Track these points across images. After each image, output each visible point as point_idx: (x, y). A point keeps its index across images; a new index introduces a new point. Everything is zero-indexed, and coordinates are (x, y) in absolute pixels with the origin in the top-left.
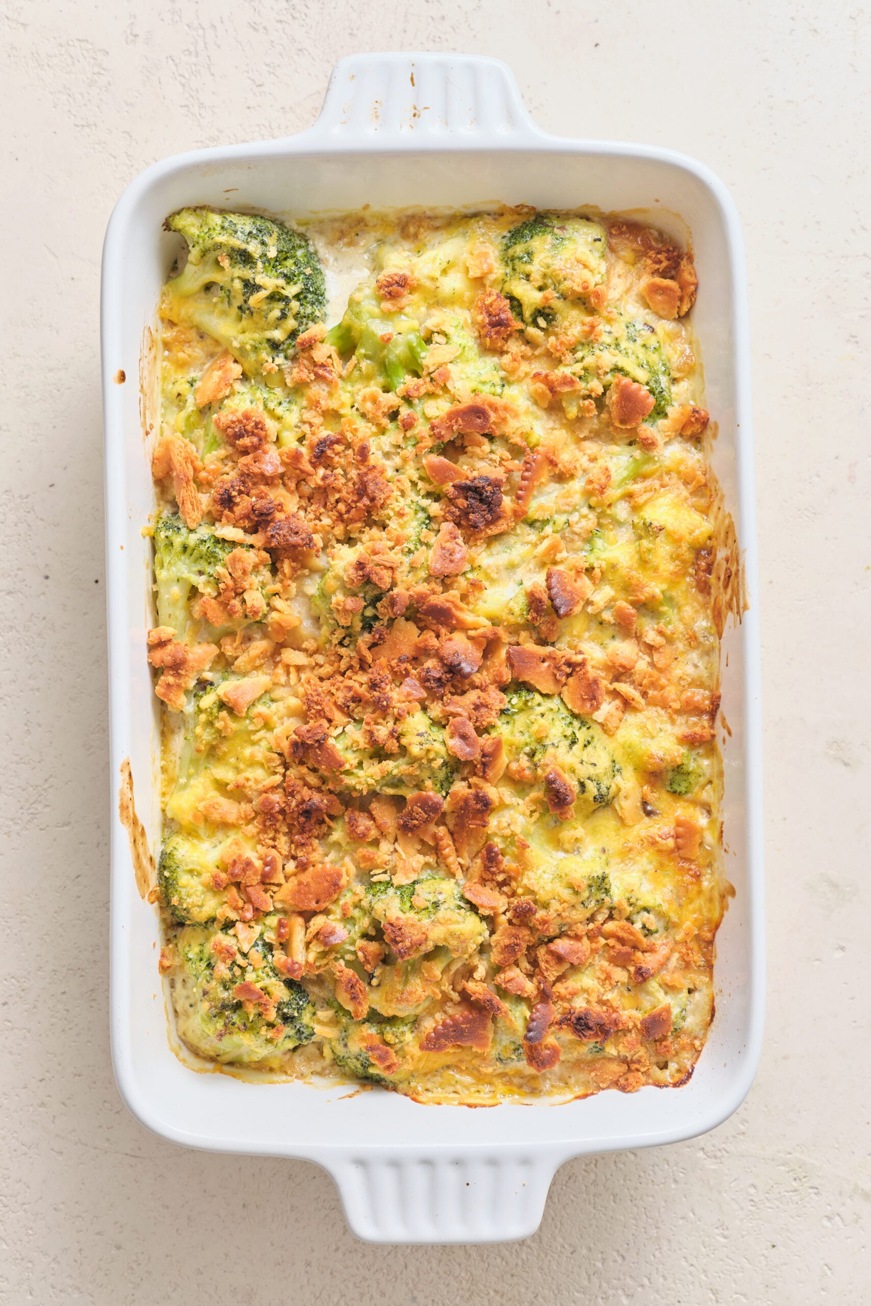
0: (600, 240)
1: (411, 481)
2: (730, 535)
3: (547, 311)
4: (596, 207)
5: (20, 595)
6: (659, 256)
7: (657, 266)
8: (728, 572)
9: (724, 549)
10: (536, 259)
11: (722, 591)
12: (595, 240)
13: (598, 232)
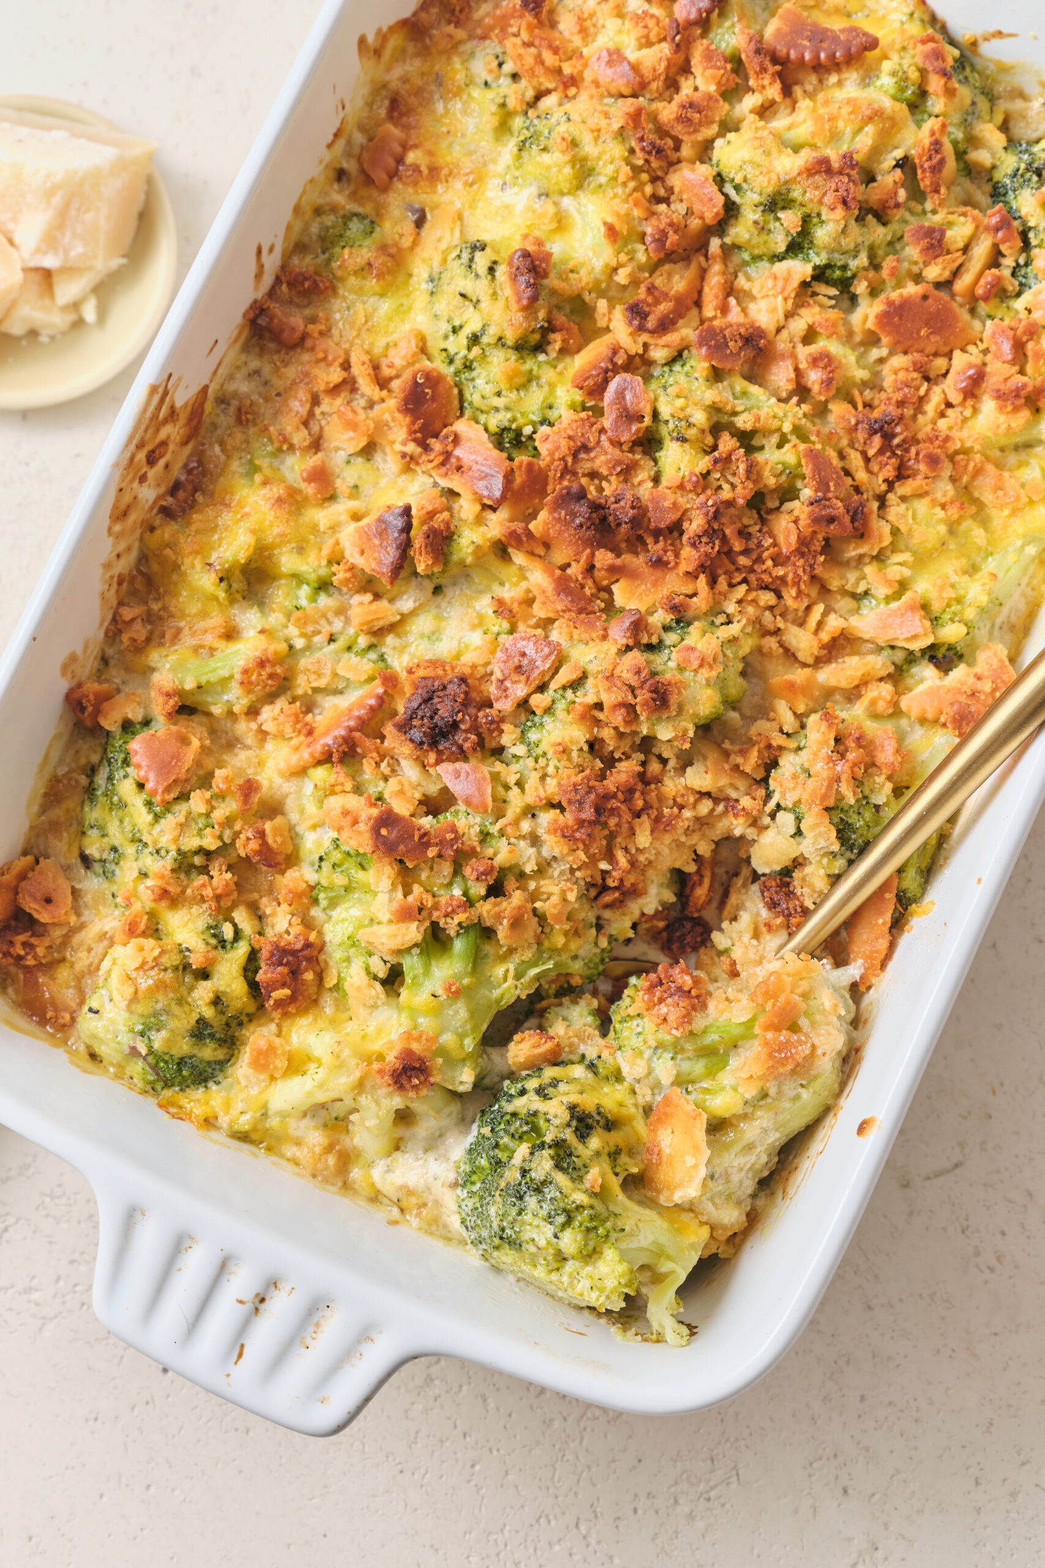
0: (90, 1010)
1: (523, 790)
2: (123, 506)
3: (214, 941)
4: (72, 1062)
6: (22, 953)
7: (34, 941)
8: (151, 460)
9: (140, 496)
10: (193, 1022)
11: (172, 447)
12: (97, 1012)
13: (87, 1024)
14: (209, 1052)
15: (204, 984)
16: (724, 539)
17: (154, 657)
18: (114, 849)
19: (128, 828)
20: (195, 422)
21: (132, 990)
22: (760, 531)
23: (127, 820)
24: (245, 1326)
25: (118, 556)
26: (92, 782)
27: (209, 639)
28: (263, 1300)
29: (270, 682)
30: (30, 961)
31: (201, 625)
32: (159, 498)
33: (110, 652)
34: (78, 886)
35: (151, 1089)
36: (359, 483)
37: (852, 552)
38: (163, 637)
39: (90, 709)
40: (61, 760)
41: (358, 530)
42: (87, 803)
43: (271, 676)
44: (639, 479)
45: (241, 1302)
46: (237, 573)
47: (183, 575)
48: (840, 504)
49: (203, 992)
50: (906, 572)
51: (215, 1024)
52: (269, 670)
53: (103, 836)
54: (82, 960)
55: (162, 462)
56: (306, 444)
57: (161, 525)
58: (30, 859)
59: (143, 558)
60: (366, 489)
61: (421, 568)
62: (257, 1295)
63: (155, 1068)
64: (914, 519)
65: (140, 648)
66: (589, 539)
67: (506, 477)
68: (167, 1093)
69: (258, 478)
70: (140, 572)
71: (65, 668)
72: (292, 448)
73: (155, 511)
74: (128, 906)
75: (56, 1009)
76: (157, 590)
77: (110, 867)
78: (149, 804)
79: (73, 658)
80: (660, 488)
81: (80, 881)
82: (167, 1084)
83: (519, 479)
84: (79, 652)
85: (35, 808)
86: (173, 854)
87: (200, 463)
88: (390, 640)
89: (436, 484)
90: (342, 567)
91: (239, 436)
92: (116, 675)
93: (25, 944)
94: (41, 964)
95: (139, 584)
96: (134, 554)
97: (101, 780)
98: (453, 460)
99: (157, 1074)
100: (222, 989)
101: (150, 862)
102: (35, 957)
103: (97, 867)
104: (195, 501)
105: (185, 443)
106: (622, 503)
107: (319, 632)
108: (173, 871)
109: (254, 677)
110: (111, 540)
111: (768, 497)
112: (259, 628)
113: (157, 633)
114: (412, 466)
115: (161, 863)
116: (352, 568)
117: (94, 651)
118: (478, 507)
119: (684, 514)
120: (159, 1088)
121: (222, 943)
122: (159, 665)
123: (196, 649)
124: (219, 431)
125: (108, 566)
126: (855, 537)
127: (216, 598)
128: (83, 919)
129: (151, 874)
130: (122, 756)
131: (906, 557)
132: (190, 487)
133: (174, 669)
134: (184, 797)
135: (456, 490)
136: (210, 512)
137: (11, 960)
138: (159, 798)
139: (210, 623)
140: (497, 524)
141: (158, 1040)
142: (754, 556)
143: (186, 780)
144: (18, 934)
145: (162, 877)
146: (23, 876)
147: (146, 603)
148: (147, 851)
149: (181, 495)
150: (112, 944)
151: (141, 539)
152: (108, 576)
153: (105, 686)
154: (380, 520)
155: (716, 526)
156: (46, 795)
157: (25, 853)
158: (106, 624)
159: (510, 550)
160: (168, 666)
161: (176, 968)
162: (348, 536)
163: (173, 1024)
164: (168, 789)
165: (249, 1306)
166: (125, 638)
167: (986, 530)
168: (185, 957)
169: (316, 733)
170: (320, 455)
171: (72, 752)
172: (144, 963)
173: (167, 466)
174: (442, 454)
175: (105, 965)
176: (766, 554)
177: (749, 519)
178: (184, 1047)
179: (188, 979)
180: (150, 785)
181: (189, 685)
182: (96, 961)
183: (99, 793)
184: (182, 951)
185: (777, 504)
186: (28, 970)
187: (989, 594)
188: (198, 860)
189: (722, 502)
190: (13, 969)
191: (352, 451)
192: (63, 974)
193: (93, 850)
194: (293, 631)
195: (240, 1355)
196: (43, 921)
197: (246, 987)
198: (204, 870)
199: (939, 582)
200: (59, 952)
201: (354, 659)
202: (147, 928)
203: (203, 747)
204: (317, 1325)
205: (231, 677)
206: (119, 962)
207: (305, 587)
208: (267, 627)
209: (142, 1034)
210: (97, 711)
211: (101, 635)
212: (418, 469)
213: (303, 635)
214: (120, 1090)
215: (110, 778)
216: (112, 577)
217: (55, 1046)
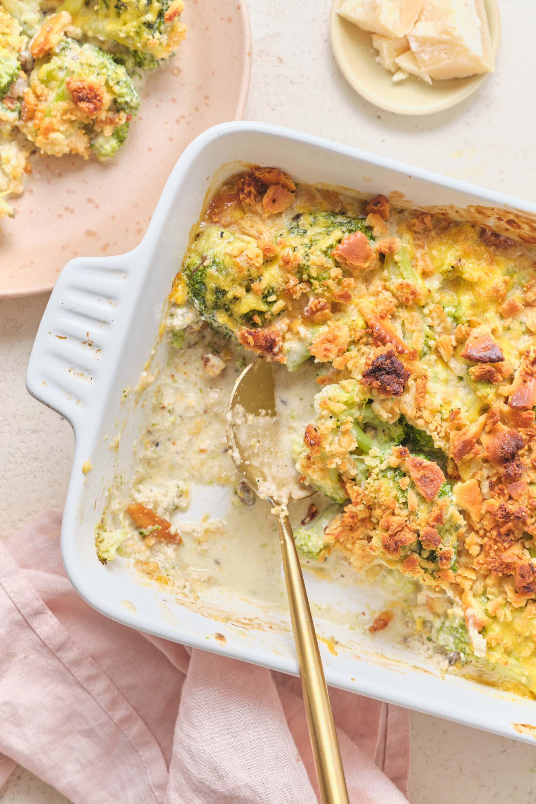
0: (222, 233)
2: (484, 211)
3: (266, 292)
4: (193, 226)
5: (42, 433)
6: (245, 192)
7: (252, 196)
8: (510, 222)
9: (490, 219)
10: (224, 288)
11: (518, 231)
12: (222, 236)
13: (214, 232)
14: (210, 297)
15: (244, 290)
16: (505, 523)
17: (408, 237)
18: (305, 232)
19: (317, 238)
20: (532, 240)
21: (236, 254)
22: (511, 540)
23: (321, 236)
24: (76, 338)
25: (457, 212)
26: (337, 214)
27: (420, 264)
28: (90, 345)
29: (404, 299)
30: (242, 196)
31: (427, 258)
32: (490, 228)
33: (406, 213)
34: (283, 215)
35: (185, 268)
36: (511, 330)
37: (508, 588)
38: (418, 240)
39: (376, 208)
40: (347, 196)
41: (487, 334)
42: (327, 214)
43: (407, 299)
44: (531, 475)
45: (88, 334)
46: (457, 274)
47: (452, 246)
48: (531, 580)
49: (240, 291)
50: (502, 619)
51: (224, 299)
52: (411, 297)
53: (311, 225)
54: (246, 224)
55: (509, 227)
56: (528, 300)
57: (476, 231)
58: (294, 188)
59: (457, 224)
60: (509, 334)
61: (472, 369)
62: (92, 342)
63: (197, 269)
64: (530, 619)
65: (410, 228)
66: (496, 454)
67: (524, 407)
68: (185, 278)
69: (507, 278)
70: (450, 223)
71: (396, 193)
72: (525, 292)
73: (483, 226)
74: (278, 244)
75: (219, 213)
76: (442, 233)
77: (295, 231)
78: (331, 247)
79: (401, 196)
80: (527, 486)
81: (286, 216)
82: (190, 277)
83: (525, 414)
84: (405, 199)
85: (320, 187)
86: (308, 263)
87: (511, 246)
88: (434, 357)
89: (515, 370)
90: (468, 328)
91: (526, 264)
92: (395, 218)
93: (250, 192)
94: (241, 202)
95: (444, 224)
96: (459, 219)
97: (340, 219)
98: (529, 378)
99: (194, 271)
100: (243, 300)
101: (301, 252)
102: (244, 198)
103: (295, 224)
104: (491, 246)
105: (520, 237)
106: (517, 468)
107: (433, 320)
108: (299, 265)
109: (405, 290)
110: (465, 207)
111: (530, 542)
112: (431, 289)
113: (420, 236)
114: (523, 357)
115: (301, 258)
116: (468, 334)
117: (405, 206)
118: (506, 395)
119: (516, 500)
120: (187, 272)
121: (265, 297)
122: (404, 240)
123: (414, 258)
124: (528, 253)
125: (452, 207)
126: (515, 589)
127: (442, 265)
128: (267, 221)
129: (295, 253)
130: (354, 229)
131: (509, 618)
132: (497, 242)
133: (404, 249)
134: (337, 265)
135: (514, 382)
136: (486, 256)
137: (241, 187)
138: (335, 252)
139: (429, 263)
140: (499, 406)
141: (212, 271)
142: (498, 539)
143: (346, 264)
144: (254, 187)
145: (295, 260)
146: (284, 186)
147: (434, 228)
148: (307, 249)
149: (493, 239)
150: (257, 238)
151: (467, 222)
152: (446, 208)
153: (389, 214)
154: (494, 346)
155: (512, 518)
156: (328, 191)
157: (297, 185)
158: (421, 210)
159: (486, 414)
160: (404, 245)
161: (250, 276)
162: (483, 330)
163: (222, 278)
164: (340, 256)
165: (86, 339)
166: (415, 221)
167: (531, 656)
168: (256, 279)
169: (381, 320)
170: (523, 307)
171: (351, 201)
172: (251, 259)
173: (507, 230)
174: (532, 372)
175: (246, 238)
176: (500, 545)
177: (518, 534)
178: (212, 285)
179: (245, 283)
180: (340, 246)
181: (397, 258)
182: (246, 231)
183: (332, 218)
184: (259, 277)
185: (527, 547)
186: (238, 195)
187: (496, 663)
188: (305, 277)
189: (524, 520)
190: (236, 188)
191: (527, 324)
192: (237, 214)
193: (303, 221)
194: (431, 307)
195: (61, 338)
196: (264, 200)
197: (245, 312)
198: (301, 281)
199: (499, 637)
200: (248, 210)
201: (422, 340)
202: (268, 257)
203: (364, 269)
204: (82, 375)
205: (404, 278)
206: (249, 245)
207: (454, 310)
208: (432, 293)
209: (214, 262)
210: (375, 212)
211: (414, 208)
212: (522, 360)
213: (431, 312)
214: (182, 252)
215: (341, 224)
216: (446, 210)
217: (201, 216)
